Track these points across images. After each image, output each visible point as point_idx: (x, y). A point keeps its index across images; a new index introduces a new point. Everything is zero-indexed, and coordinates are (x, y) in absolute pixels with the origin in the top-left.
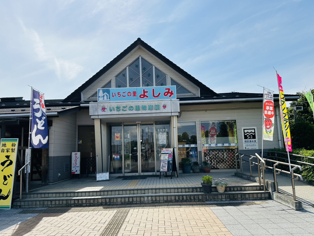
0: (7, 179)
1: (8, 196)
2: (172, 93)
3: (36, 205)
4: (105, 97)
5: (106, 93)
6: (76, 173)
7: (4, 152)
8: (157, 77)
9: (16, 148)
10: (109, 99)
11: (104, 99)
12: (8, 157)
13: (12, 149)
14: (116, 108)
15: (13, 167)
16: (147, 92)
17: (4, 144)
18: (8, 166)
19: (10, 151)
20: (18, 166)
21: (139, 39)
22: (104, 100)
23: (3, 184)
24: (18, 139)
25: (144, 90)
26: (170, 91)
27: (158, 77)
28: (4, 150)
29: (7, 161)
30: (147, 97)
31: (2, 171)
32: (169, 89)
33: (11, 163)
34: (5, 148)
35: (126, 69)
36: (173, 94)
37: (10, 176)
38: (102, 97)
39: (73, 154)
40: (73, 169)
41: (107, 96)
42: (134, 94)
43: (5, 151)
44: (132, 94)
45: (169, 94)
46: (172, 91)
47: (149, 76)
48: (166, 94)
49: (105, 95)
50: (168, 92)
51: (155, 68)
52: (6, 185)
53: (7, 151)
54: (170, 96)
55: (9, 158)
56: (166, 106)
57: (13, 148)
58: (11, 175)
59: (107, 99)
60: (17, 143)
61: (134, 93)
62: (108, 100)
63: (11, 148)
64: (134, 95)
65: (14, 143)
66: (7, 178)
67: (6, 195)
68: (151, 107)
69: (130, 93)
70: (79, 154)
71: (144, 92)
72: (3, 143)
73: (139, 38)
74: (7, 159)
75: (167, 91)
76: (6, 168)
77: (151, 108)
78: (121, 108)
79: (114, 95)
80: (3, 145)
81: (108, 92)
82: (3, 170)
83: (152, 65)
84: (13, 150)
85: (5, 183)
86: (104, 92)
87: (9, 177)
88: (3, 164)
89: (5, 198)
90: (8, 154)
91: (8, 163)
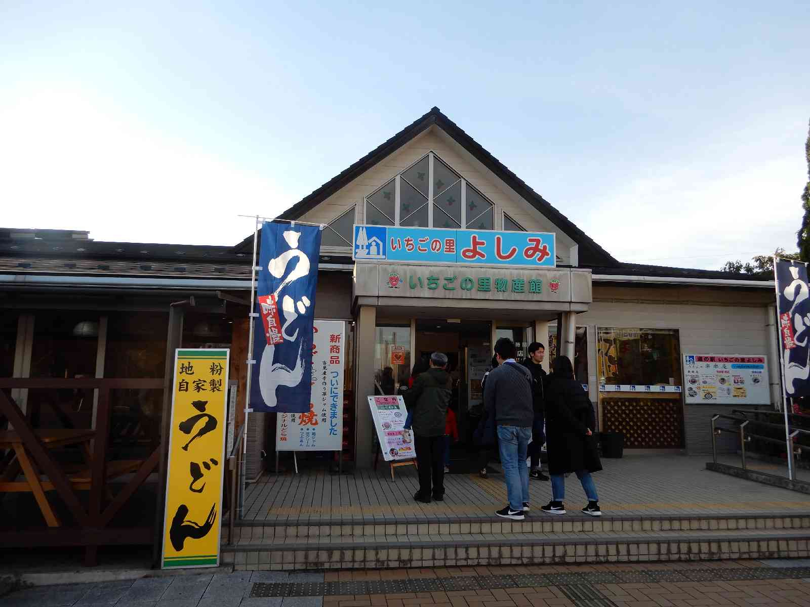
0: (202, 475)
1: (207, 527)
2: (544, 252)
3: (282, 563)
4: (374, 249)
5: (374, 238)
7: (187, 390)
8: (471, 207)
9: (225, 377)
10: (384, 254)
11: (369, 253)
12: (200, 405)
13: (213, 382)
14: (426, 282)
16: (483, 244)
17: (186, 365)
18: (202, 432)
19: (207, 386)
21: (435, 111)
22: (368, 256)
23: (191, 488)
24: (228, 350)
25: (474, 238)
26: (541, 247)
27: (471, 209)
28: (187, 383)
29: (198, 418)
30: (483, 256)
31: (185, 448)
32: (538, 241)
33: (212, 424)
34: (189, 379)
36: (548, 254)
37: (210, 463)
38: (365, 247)
41: (378, 245)
42: (450, 246)
43: (192, 387)
45: (538, 254)
46: (545, 247)
47: (450, 204)
48: (530, 252)
49: (374, 244)
50: (536, 249)
51: (468, 184)
52: (200, 491)
53: (198, 388)
54: (540, 259)
55: (204, 410)
56: (557, 285)
57: (216, 377)
58: (215, 462)
59: (378, 254)
60: (225, 363)
61: (450, 243)
62: (381, 256)
63: (208, 377)
64: (450, 249)
65: (216, 362)
66: (203, 470)
67: (202, 523)
68: (520, 286)
69: (438, 244)
71: (475, 243)
72: (183, 361)
73: (435, 107)
74: (198, 413)
75: (534, 244)
76: (198, 439)
77: (520, 288)
78: (442, 282)
79: (397, 245)
80: (182, 368)
81: (381, 235)
82: (187, 445)
83: (459, 177)
84: (215, 386)
85: (198, 485)
86: (369, 236)
87: (207, 466)
88: (186, 427)
89: (200, 532)
90: (201, 397)
91: (202, 423)
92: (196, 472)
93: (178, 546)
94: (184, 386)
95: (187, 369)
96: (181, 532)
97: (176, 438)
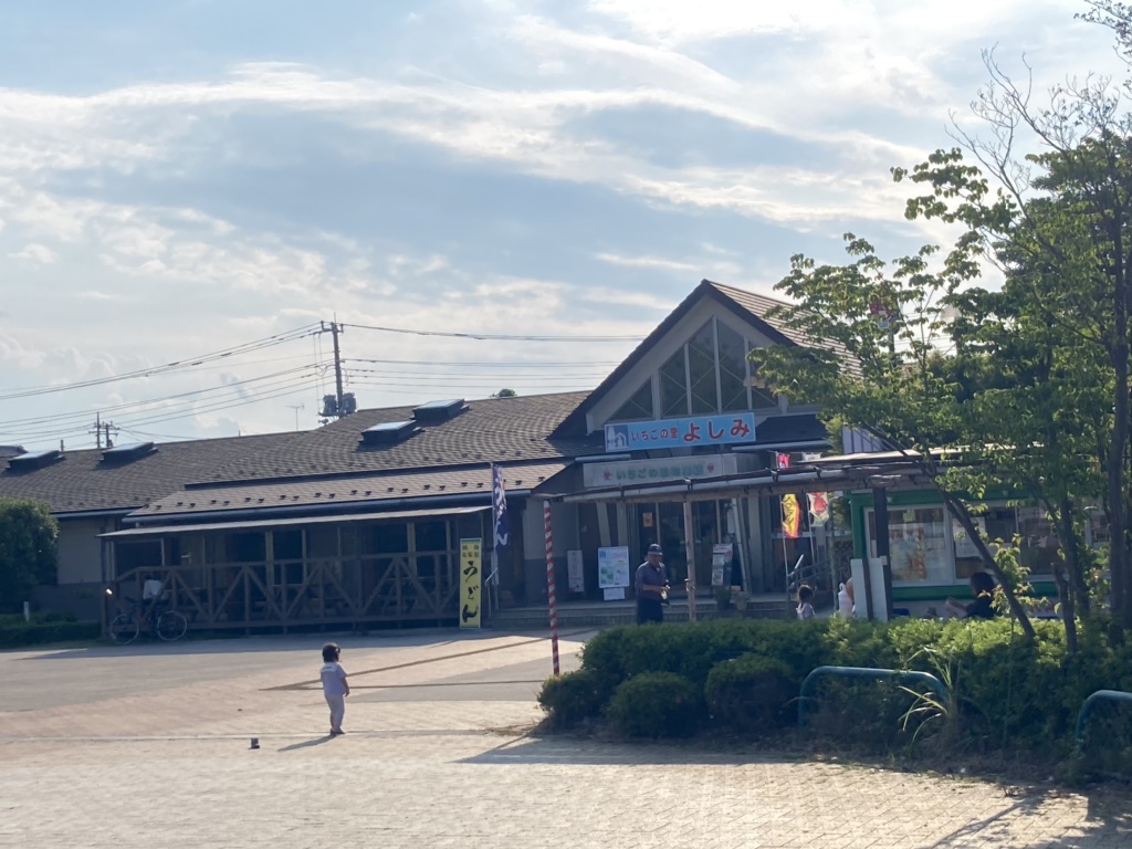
0: (473, 592)
1: (476, 613)
2: (746, 430)
4: (620, 442)
5: (620, 434)
6: (577, 590)
7: (466, 557)
9: (480, 551)
10: (627, 444)
11: (617, 446)
12: (471, 563)
13: (475, 553)
15: (478, 576)
18: (472, 574)
19: (473, 555)
20: (485, 576)
23: (469, 597)
24: (481, 539)
26: (743, 426)
29: (470, 568)
30: (699, 438)
31: (466, 581)
32: (740, 421)
33: (476, 571)
34: (466, 552)
35: (682, 349)
36: (749, 431)
37: (476, 587)
38: (613, 441)
39: (570, 553)
40: (570, 581)
41: (622, 439)
43: (467, 555)
44: (670, 434)
45: (741, 432)
46: (746, 425)
48: (735, 431)
49: (620, 438)
50: (739, 428)
51: (750, 342)
52: (473, 598)
53: (470, 556)
54: (743, 436)
55: (472, 565)
56: (712, 467)
57: (477, 551)
59: (624, 445)
60: (480, 545)
62: (626, 447)
63: (474, 550)
65: (476, 544)
66: (473, 590)
67: (473, 612)
69: (665, 432)
70: (579, 554)
71: (693, 429)
72: (464, 545)
74: (470, 566)
75: (737, 424)
76: (471, 577)
79: (635, 436)
80: (463, 547)
81: (625, 431)
84: (476, 555)
85: (471, 596)
86: (616, 432)
87: (475, 589)
88: (466, 572)
89: (473, 615)
90: (471, 559)
91: (472, 570)
92: (471, 591)
93: (465, 620)
94: (464, 556)
95: (465, 548)
96: (467, 615)
97: (463, 577)
